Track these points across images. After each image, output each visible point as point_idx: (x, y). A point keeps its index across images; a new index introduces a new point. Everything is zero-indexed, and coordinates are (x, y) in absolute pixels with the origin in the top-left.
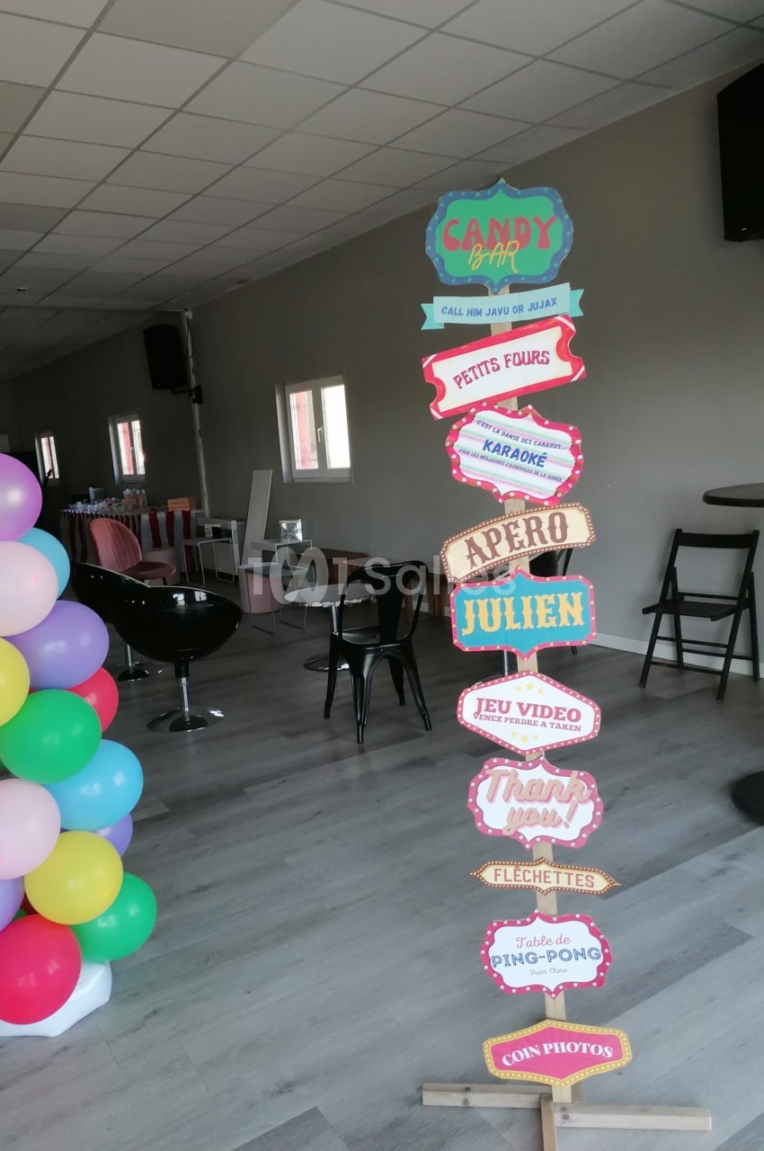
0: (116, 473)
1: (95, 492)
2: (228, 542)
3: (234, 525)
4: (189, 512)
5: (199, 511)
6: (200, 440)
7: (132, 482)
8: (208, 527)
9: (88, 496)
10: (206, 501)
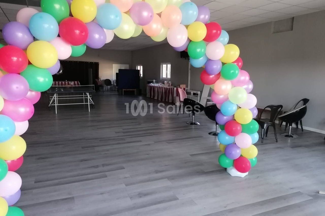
0: (161, 77)
1: (155, 81)
2: (197, 97)
3: (199, 93)
4: (185, 88)
5: (187, 88)
6: (189, 71)
7: (166, 79)
8: (192, 92)
9: (153, 82)
10: (189, 86)
